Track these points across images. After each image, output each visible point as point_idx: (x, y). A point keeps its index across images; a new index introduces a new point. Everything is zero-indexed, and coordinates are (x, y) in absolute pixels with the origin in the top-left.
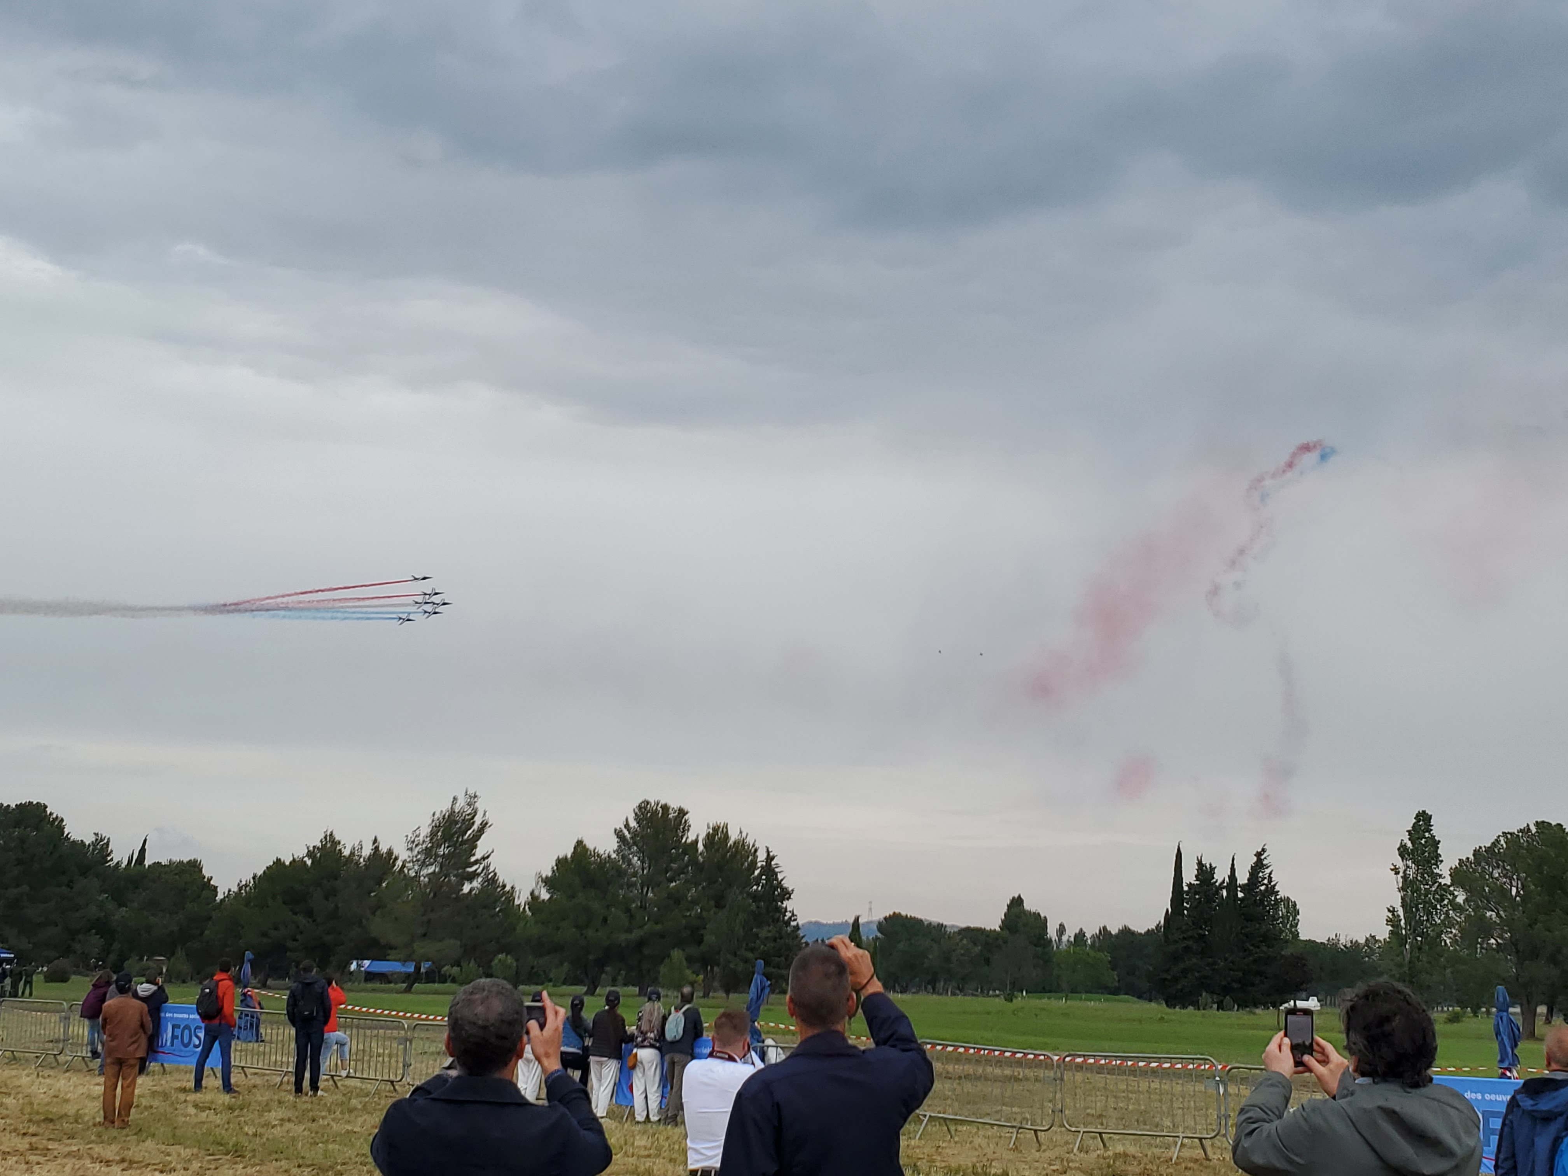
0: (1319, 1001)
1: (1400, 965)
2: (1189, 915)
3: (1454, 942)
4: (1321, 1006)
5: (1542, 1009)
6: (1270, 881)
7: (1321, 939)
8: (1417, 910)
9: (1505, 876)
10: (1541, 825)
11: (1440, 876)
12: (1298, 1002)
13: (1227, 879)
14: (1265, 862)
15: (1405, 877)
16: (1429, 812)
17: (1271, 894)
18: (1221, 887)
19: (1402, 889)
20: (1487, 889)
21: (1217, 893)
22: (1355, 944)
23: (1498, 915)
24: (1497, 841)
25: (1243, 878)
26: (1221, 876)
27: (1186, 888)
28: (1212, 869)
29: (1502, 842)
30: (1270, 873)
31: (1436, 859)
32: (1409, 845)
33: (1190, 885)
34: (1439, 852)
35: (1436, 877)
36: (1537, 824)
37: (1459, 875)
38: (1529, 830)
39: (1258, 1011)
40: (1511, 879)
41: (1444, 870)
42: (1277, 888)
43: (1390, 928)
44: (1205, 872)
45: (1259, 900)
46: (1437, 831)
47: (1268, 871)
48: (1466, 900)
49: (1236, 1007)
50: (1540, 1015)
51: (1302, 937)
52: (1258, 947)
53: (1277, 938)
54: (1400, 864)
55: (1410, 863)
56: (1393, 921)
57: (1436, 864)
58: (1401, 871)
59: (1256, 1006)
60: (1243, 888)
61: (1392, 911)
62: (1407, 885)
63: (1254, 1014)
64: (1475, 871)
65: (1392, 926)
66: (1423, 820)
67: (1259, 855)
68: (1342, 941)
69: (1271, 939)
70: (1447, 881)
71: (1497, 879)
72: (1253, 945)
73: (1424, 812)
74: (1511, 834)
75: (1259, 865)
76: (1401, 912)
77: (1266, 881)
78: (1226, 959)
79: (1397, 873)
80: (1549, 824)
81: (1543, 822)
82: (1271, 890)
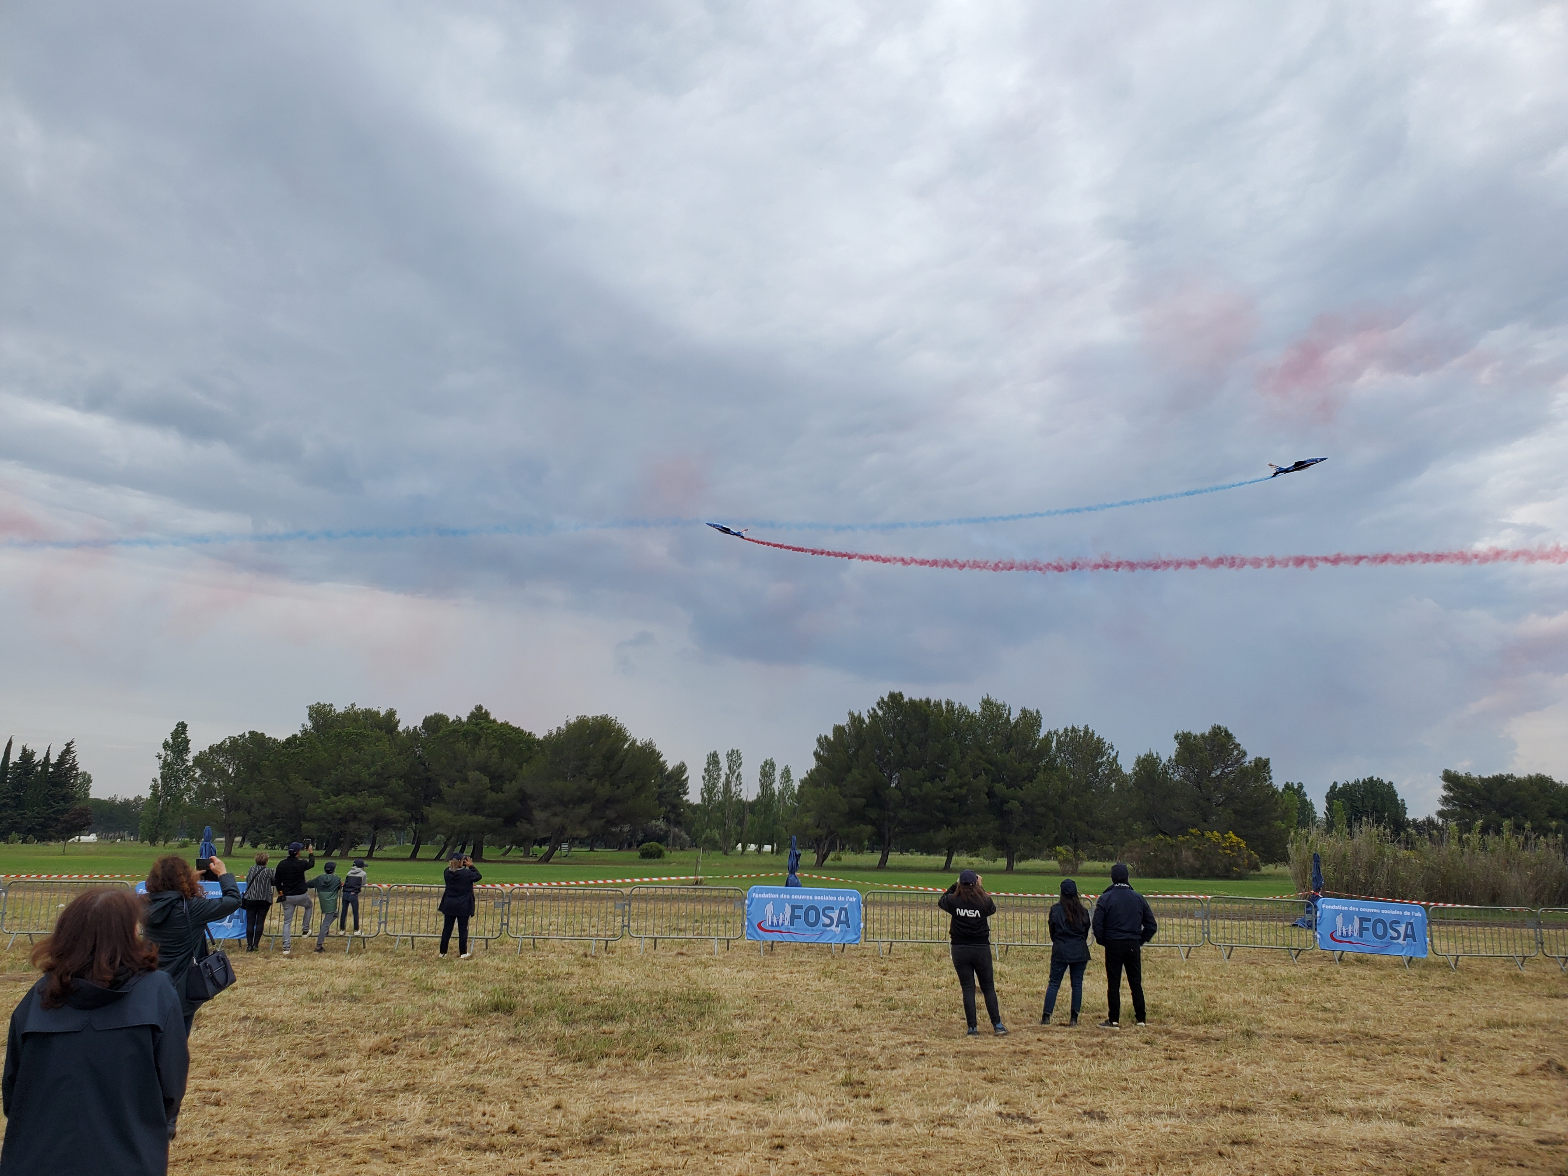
0: (97, 836)
1: (156, 814)
2: (9, 783)
3: (191, 800)
4: (98, 839)
5: (238, 839)
6: (74, 760)
7: (104, 797)
8: (171, 780)
9: (226, 762)
10: (252, 733)
11: (188, 761)
12: (81, 837)
13: (43, 760)
14: (72, 750)
15: (165, 761)
16: (186, 723)
17: (74, 769)
18: (37, 765)
19: (163, 768)
20: (214, 769)
21: (34, 768)
22: (127, 803)
23: (219, 783)
24: (225, 741)
25: (53, 759)
26: (39, 757)
27: (11, 765)
28: (33, 753)
29: (228, 742)
30: (75, 757)
31: (186, 750)
32: (171, 741)
33: (15, 763)
34: (189, 746)
35: (184, 761)
36: (250, 732)
37: (198, 761)
38: (245, 736)
39: (52, 843)
40: (230, 763)
41: (190, 757)
42: (78, 766)
43: (151, 791)
44: (27, 755)
45: (65, 773)
46: (190, 734)
47: (73, 755)
48: (200, 776)
49: (36, 841)
50: (237, 842)
51: (91, 796)
52: (58, 803)
53: (73, 798)
54: (163, 753)
55: (169, 752)
56: (154, 787)
57: (186, 753)
58: (163, 757)
59: (50, 840)
60: (53, 766)
61: (154, 780)
62: (166, 765)
63: (48, 845)
64: (208, 759)
65: (153, 790)
66: (182, 727)
67: (68, 745)
68: (119, 799)
69: (66, 798)
70: (190, 764)
71: (221, 763)
72: (54, 802)
73: (183, 722)
74: (234, 738)
75: (68, 751)
76: (159, 782)
77: (71, 762)
78: (34, 811)
79: (160, 758)
80: (257, 733)
81: (254, 732)
82: (74, 767)
